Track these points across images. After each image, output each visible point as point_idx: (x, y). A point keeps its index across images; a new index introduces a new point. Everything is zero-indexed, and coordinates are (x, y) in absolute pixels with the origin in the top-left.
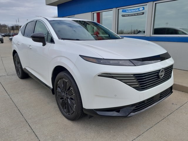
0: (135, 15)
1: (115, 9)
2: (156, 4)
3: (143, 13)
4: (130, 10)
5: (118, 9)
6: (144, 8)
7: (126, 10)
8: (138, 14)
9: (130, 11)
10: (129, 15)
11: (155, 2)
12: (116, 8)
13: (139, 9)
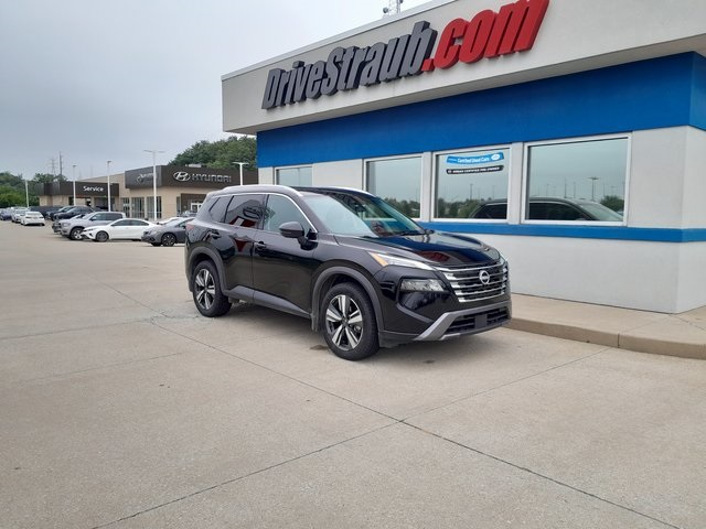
0: (480, 170)
1: (429, 153)
2: (529, 147)
3: (501, 168)
4: (468, 158)
5: (437, 156)
6: (502, 154)
7: (456, 158)
8: (487, 170)
9: (467, 161)
10: (464, 171)
11: (527, 145)
12: (432, 152)
13: (490, 156)
